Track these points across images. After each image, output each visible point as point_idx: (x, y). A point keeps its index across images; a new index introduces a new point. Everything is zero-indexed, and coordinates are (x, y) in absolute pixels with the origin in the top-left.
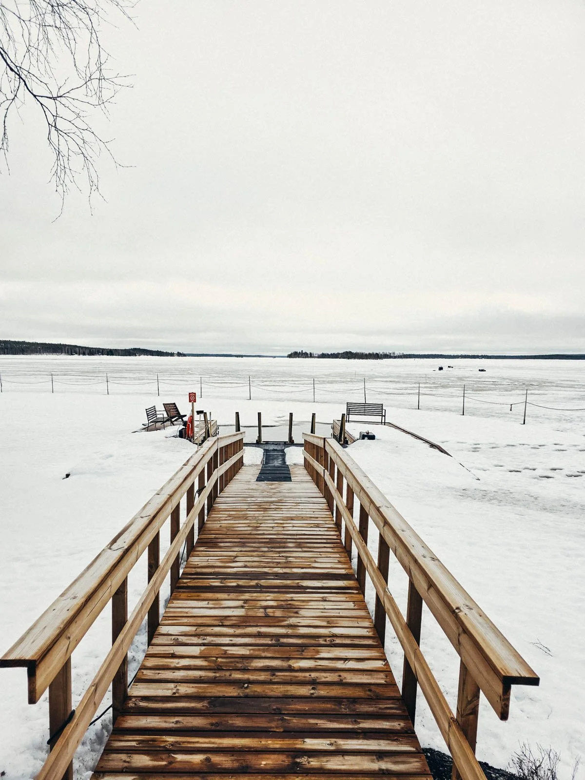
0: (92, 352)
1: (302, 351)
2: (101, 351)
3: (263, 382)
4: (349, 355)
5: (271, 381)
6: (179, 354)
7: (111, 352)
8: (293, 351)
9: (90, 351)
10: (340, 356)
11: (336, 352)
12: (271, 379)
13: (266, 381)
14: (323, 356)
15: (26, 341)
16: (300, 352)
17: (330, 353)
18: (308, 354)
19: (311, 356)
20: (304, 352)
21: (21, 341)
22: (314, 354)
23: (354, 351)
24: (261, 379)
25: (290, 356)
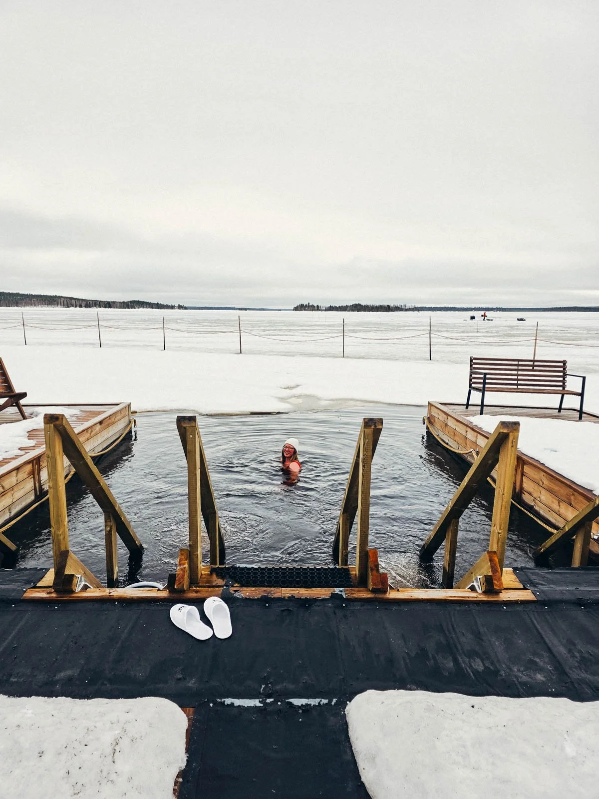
0: (89, 304)
1: (309, 303)
2: (98, 303)
3: (264, 331)
4: (358, 308)
5: (275, 330)
6: (180, 307)
7: (109, 305)
8: (299, 303)
9: (87, 303)
10: (348, 309)
11: (344, 305)
12: (274, 328)
13: (269, 330)
14: (331, 309)
15: (20, 293)
16: (306, 305)
17: (338, 306)
18: (315, 307)
19: (318, 308)
20: (310, 305)
21: (15, 292)
22: (322, 307)
23: (363, 304)
24: (262, 328)
25: (296, 309)
